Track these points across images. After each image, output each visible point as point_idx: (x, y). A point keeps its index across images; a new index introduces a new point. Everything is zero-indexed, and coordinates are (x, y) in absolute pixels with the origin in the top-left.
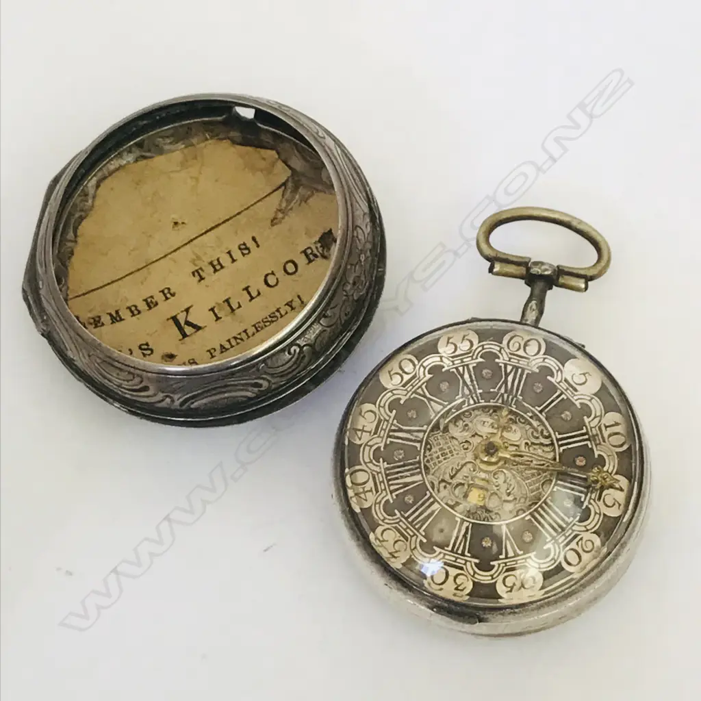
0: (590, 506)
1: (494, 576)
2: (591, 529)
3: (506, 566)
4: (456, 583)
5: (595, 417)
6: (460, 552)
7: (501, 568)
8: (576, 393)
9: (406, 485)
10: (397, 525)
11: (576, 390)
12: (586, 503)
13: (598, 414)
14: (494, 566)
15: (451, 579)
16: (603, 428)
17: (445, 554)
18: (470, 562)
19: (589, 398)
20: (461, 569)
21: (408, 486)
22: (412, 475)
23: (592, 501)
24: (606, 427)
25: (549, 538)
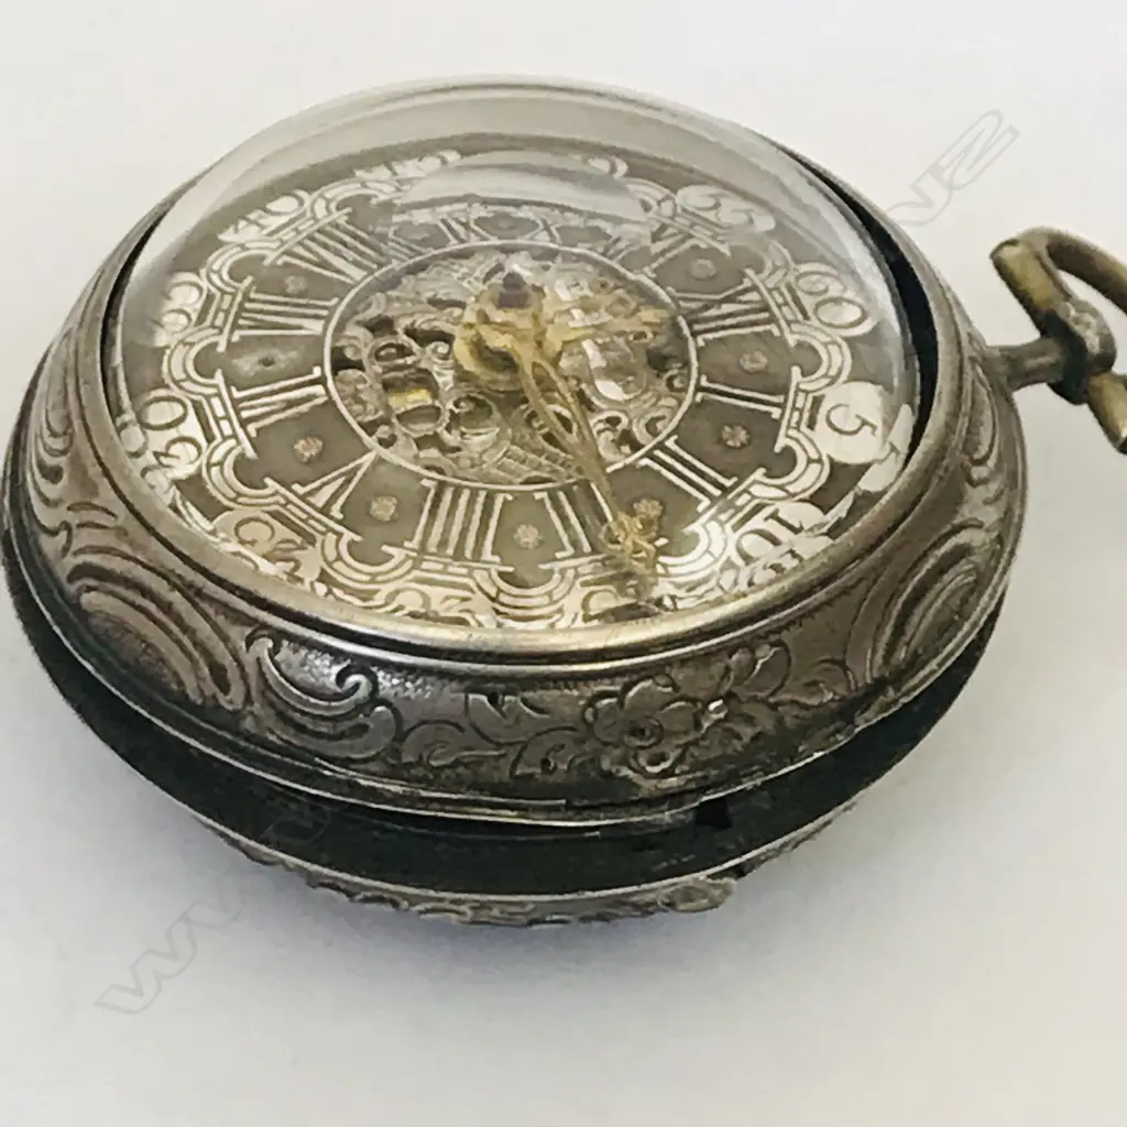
0: (557, 576)
1: (241, 500)
2: (502, 604)
3: (284, 506)
4: (168, 447)
5: (781, 487)
6: (245, 414)
7: (271, 500)
8: (803, 427)
9: (324, 265)
10: (218, 294)
11: (811, 425)
12: (557, 566)
13: (791, 489)
14: (265, 486)
15: (172, 433)
16: (767, 511)
17: (219, 395)
18: (239, 443)
19: (814, 456)
20: (210, 438)
21: (324, 268)
22: (356, 264)
23: (570, 573)
24: (774, 516)
25: (414, 544)
